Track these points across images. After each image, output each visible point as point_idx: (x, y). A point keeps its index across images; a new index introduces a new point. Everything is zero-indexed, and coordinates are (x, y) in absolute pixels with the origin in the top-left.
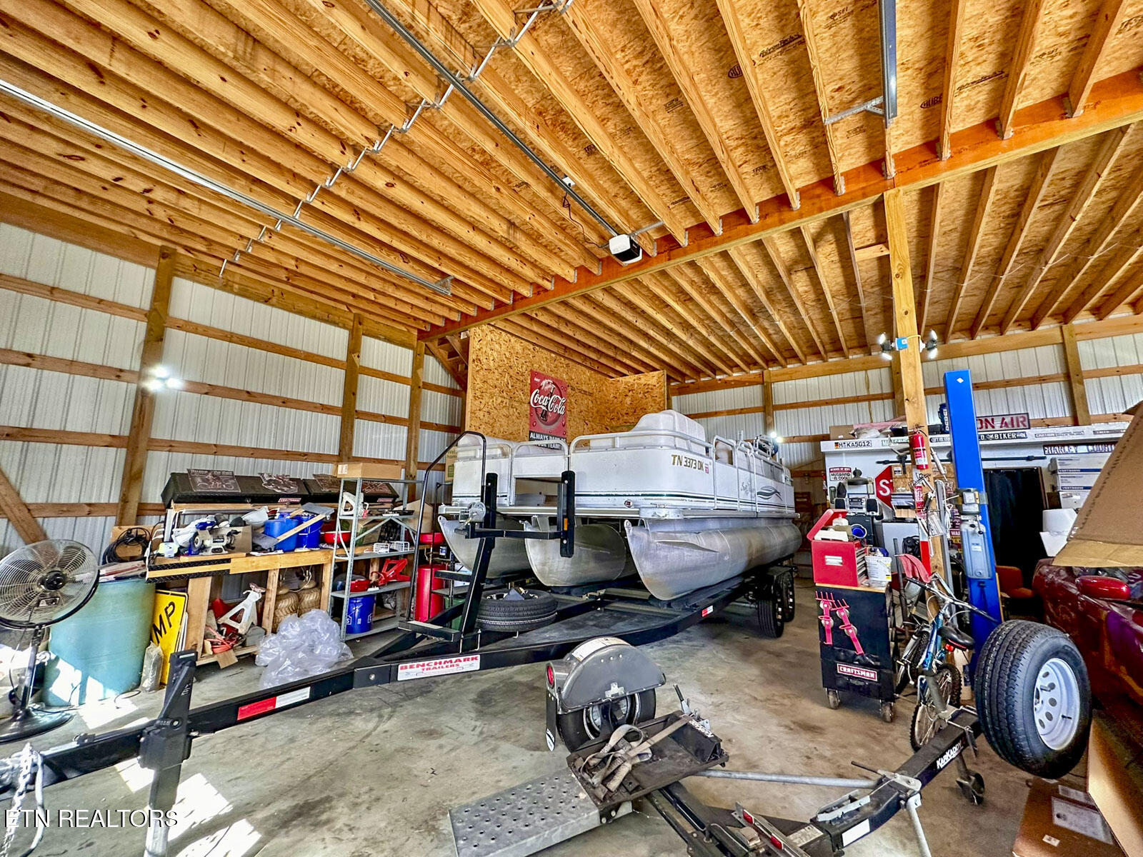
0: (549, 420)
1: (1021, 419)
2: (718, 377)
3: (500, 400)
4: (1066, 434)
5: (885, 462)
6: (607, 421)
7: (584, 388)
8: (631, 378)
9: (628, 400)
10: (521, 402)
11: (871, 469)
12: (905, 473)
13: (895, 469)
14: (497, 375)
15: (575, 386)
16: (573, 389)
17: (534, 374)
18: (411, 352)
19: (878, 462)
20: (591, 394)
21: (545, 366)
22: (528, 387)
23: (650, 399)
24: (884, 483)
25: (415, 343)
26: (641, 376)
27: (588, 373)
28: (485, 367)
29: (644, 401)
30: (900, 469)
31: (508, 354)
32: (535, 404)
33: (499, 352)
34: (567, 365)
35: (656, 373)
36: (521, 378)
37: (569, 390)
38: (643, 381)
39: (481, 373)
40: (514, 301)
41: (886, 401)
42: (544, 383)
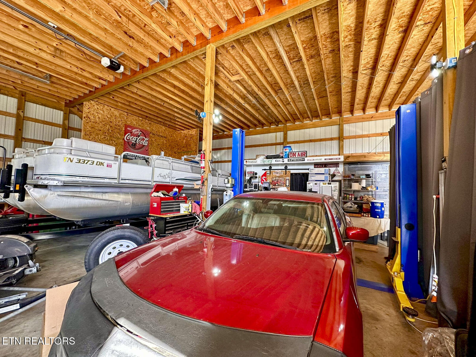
0: (137, 147)
1: (304, 153)
2: (225, 133)
3: (103, 137)
4: (317, 159)
5: (265, 170)
6: (175, 150)
7: (161, 134)
8: (186, 132)
9: (185, 141)
10: (118, 138)
11: (260, 172)
12: (270, 174)
13: (267, 172)
14: (101, 125)
15: (155, 133)
16: (153, 134)
17: (126, 126)
18: (62, 112)
19: (263, 170)
20: (165, 137)
21: (135, 123)
22: (123, 132)
23: (192, 141)
24: (264, 178)
25: (63, 109)
26: (190, 130)
27: (164, 128)
28: (92, 121)
29: (190, 142)
30: (269, 172)
31: (109, 116)
32: (128, 140)
33: (102, 115)
34: (150, 124)
35: (195, 129)
36: (118, 128)
37: (151, 135)
38: (190, 133)
39: (90, 123)
40: (95, 89)
41: (281, 145)
42: (134, 130)
